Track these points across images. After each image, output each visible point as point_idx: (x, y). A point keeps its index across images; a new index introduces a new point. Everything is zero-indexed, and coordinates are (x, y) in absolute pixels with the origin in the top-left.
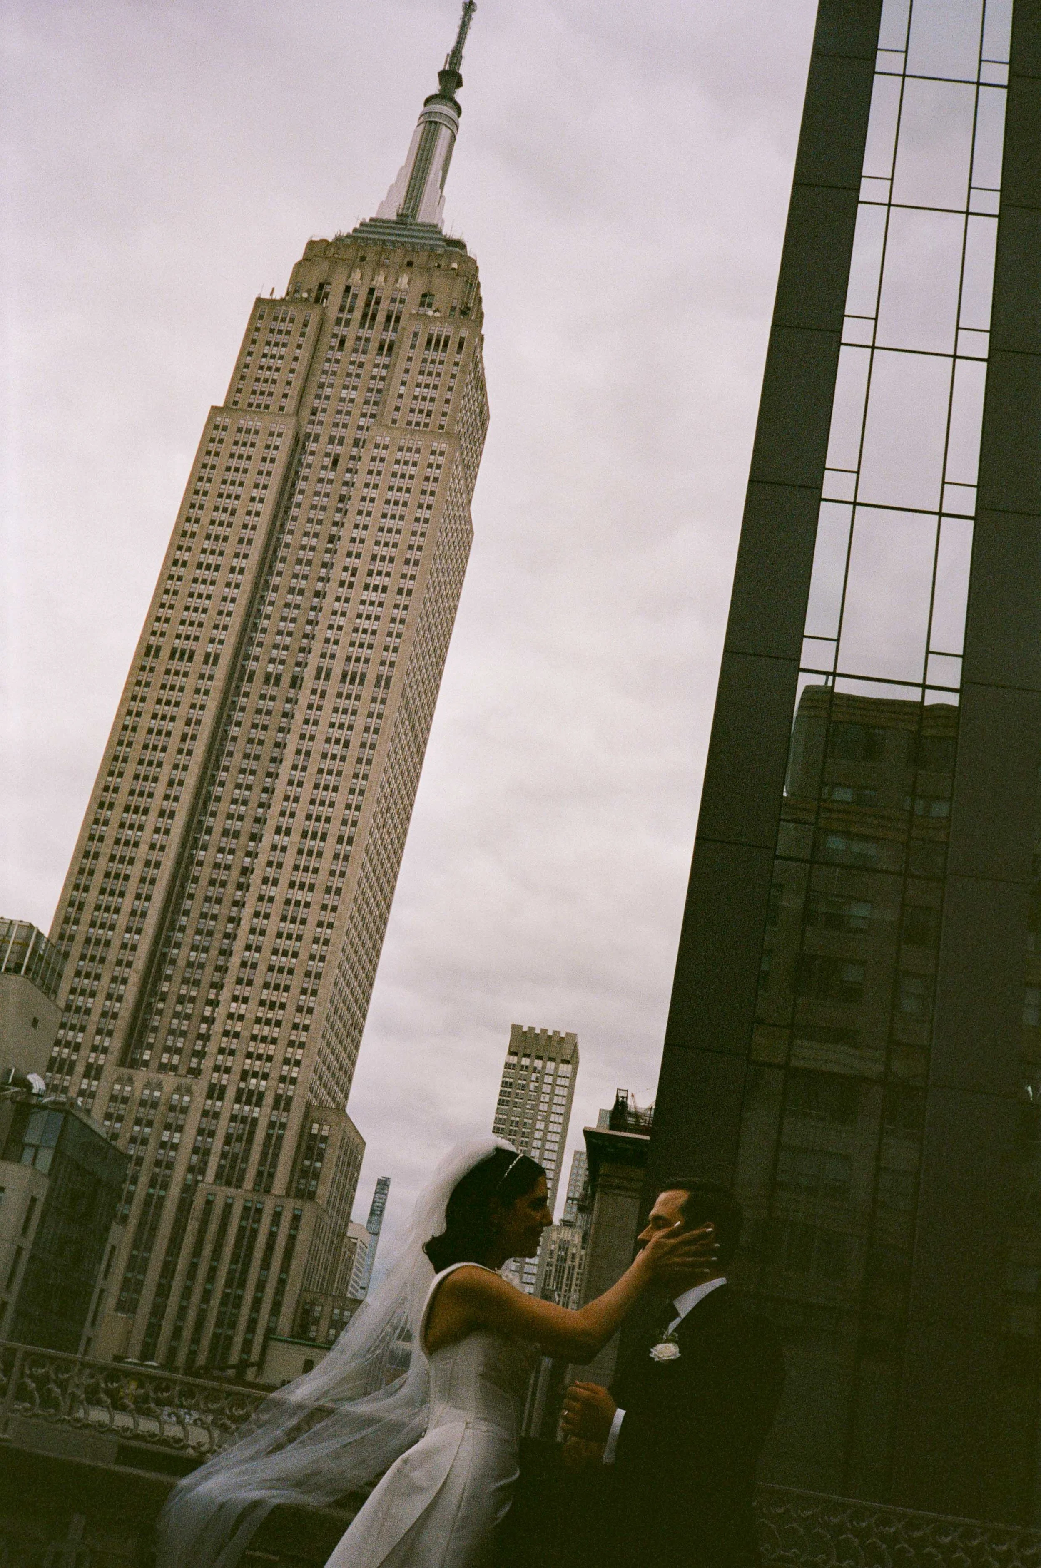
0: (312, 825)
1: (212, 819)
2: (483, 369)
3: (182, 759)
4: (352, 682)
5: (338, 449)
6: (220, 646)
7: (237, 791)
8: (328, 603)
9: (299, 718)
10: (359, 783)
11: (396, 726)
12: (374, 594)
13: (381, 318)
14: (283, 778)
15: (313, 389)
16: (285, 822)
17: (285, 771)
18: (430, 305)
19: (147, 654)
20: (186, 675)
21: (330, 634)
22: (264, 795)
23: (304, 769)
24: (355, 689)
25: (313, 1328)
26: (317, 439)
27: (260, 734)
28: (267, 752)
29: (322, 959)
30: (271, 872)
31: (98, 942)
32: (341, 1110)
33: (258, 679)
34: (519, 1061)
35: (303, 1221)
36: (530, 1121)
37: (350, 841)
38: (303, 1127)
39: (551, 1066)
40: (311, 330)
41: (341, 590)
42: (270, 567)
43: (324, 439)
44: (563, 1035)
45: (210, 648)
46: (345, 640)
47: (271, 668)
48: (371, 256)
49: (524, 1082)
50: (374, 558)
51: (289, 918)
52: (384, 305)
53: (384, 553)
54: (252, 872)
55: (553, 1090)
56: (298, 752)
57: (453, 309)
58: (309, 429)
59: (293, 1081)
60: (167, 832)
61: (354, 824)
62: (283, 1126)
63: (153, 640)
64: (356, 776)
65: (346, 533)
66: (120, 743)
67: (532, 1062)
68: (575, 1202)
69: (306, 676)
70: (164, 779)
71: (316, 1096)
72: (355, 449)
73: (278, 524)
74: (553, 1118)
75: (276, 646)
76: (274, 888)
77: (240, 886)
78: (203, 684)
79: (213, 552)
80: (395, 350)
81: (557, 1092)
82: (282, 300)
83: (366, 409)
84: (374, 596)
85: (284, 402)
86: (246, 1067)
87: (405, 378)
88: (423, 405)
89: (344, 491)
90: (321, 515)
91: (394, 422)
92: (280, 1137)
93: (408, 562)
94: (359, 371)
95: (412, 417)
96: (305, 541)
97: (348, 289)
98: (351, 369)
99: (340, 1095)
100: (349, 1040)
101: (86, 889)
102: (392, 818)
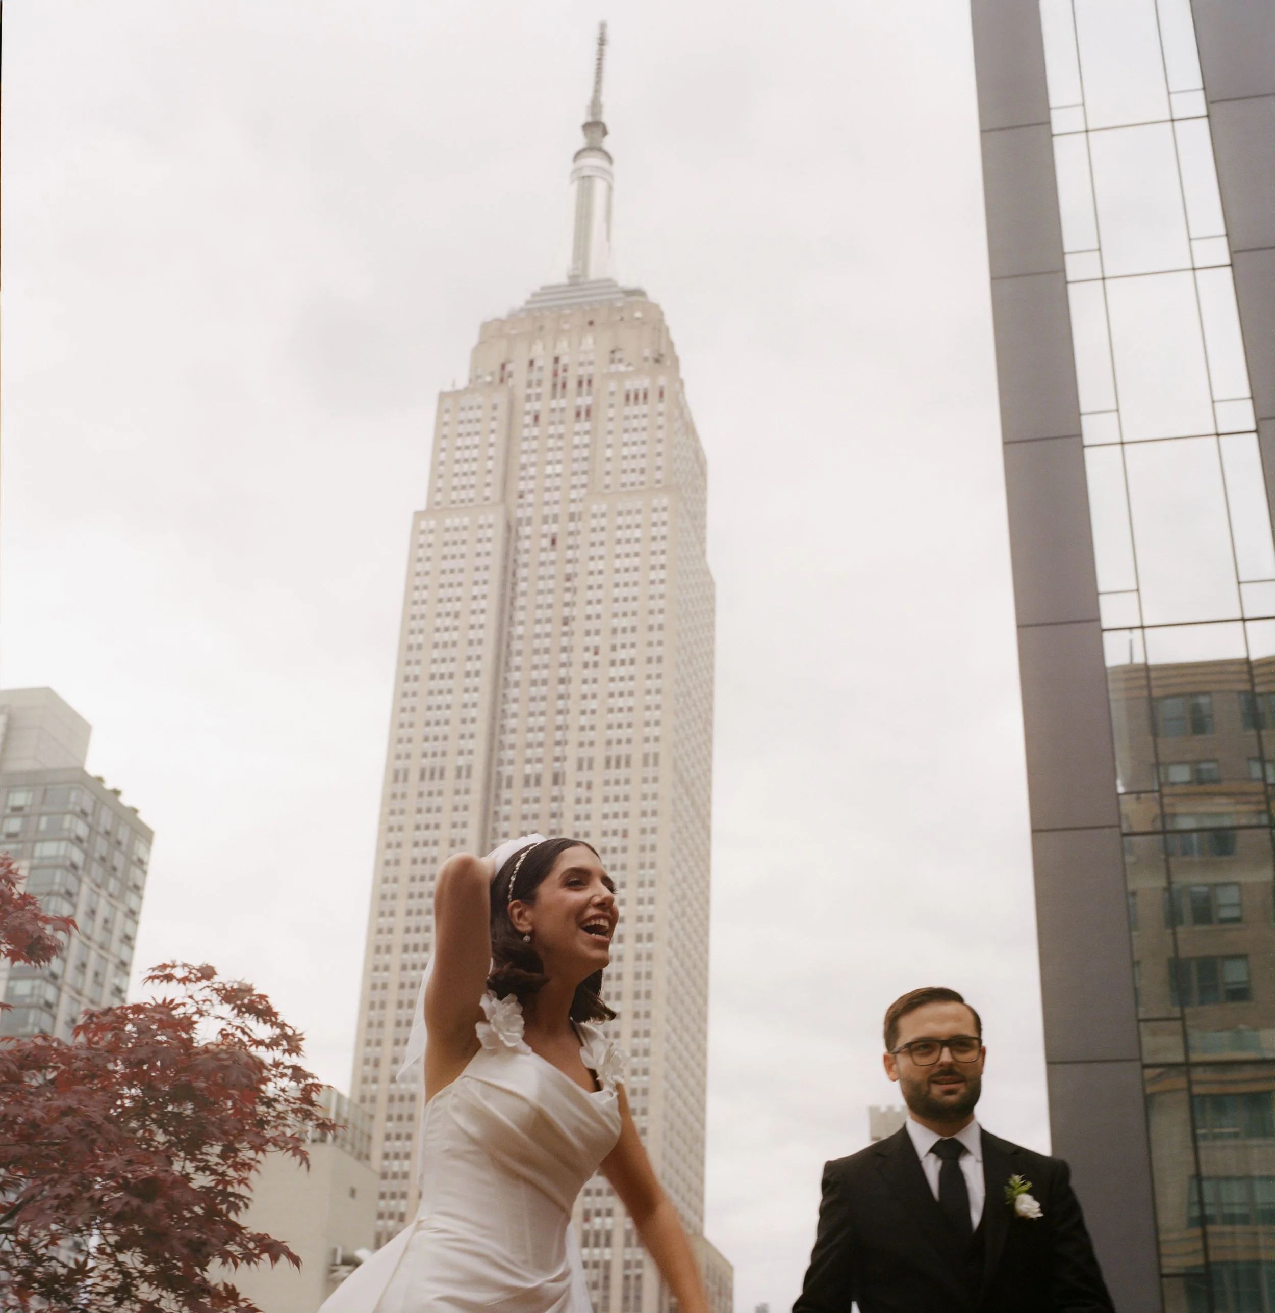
2: (690, 413)
4: (618, 766)
5: (555, 528)
6: (470, 757)
8: (576, 689)
10: (648, 874)
11: (674, 804)
12: (623, 668)
13: (572, 385)
15: (515, 472)
18: (620, 361)
19: (396, 778)
20: (440, 793)
21: (584, 720)
24: (622, 773)
26: (529, 521)
29: (646, 1072)
32: (699, 1236)
33: (518, 782)
37: (649, 938)
40: (501, 413)
41: (586, 671)
42: (507, 664)
43: (537, 521)
46: (600, 723)
47: (528, 769)
48: (548, 324)
50: (614, 631)
52: (573, 371)
53: (624, 625)
57: (645, 359)
58: (519, 513)
62: (639, 1265)
63: (400, 764)
64: (642, 866)
65: (579, 612)
66: (385, 880)
69: (567, 770)
72: (572, 524)
73: (507, 616)
75: (530, 745)
78: (460, 800)
79: (444, 660)
80: (592, 414)
82: (466, 389)
83: (575, 480)
84: (623, 671)
85: (487, 492)
86: (588, 1207)
87: (610, 439)
88: (634, 464)
89: (569, 569)
90: (550, 599)
91: (607, 487)
92: (639, 1277)
93: (651, 628)
94: (560, 443)
95: (624, 478)
96: (538, 629)
97: (531, 363)
98: (551, 443)
99: (695, 1219)
100: (693, 1156)
101: (379, 1043)
102: (690, 905)
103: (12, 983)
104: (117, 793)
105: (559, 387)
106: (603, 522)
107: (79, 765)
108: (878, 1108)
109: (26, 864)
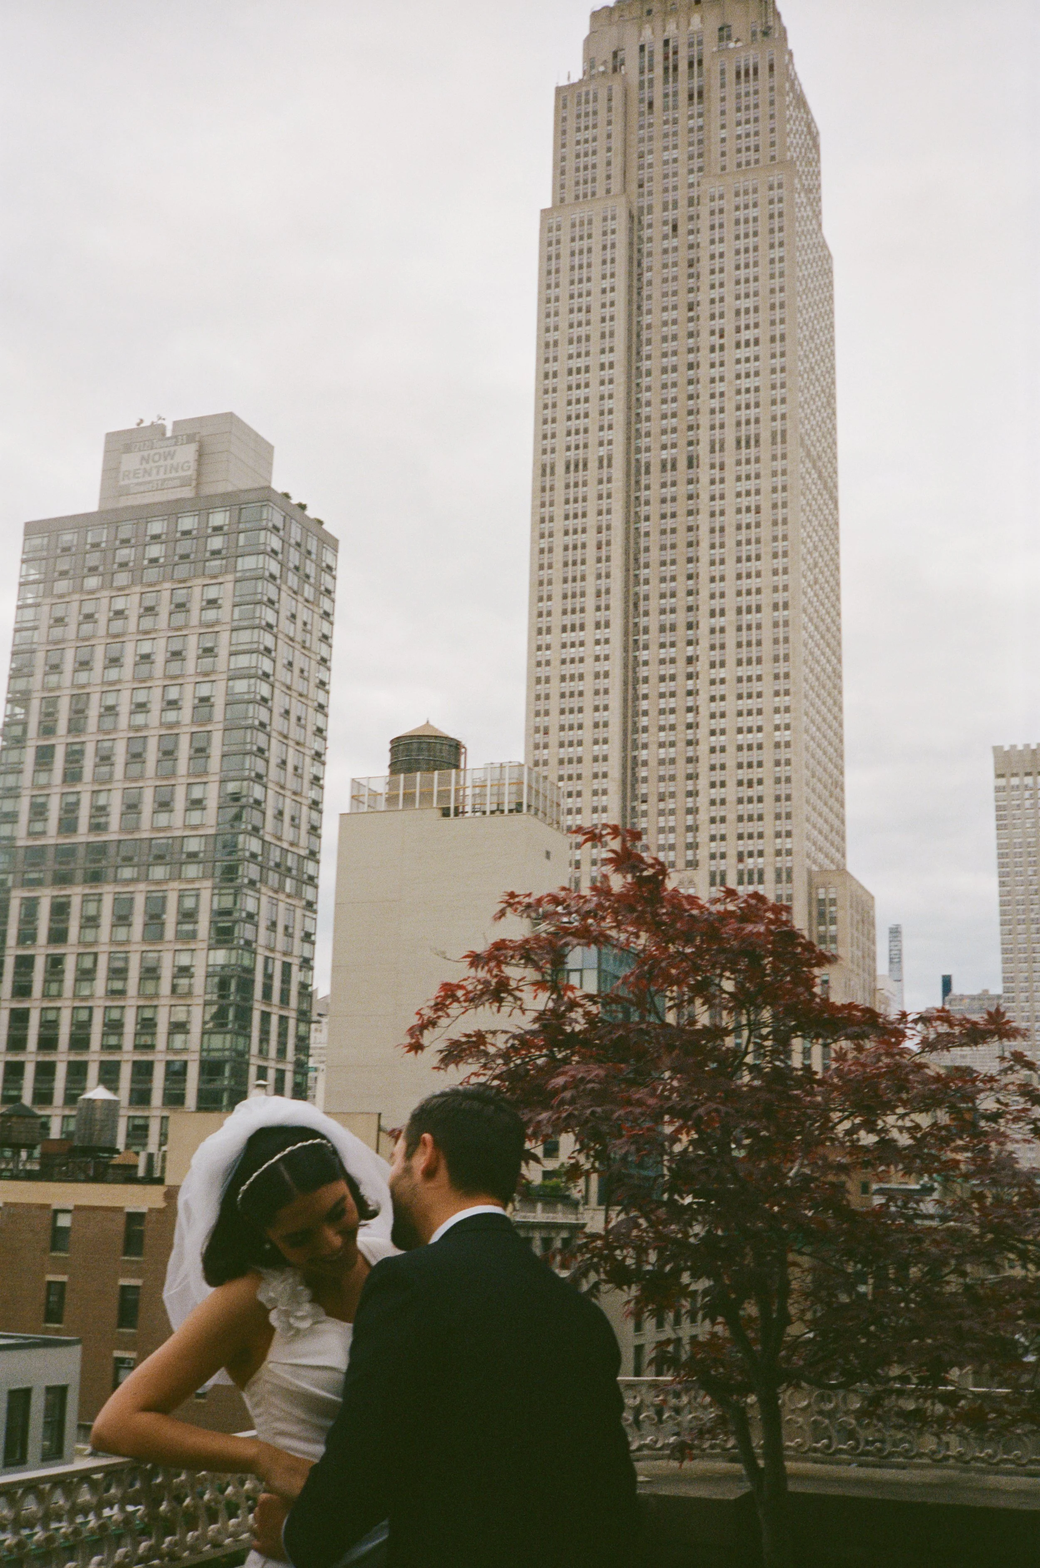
0: (744, 601)
1: (646, 619)
2: (800, 85)
3: (603, 567)
4: (748, 446)
5: (675, 214)
6: (610, 447)
7: (663, 585)
8: (705, 372)
9: (704, 497)
10: (781, 545)
11: (803, 478)
12: (748, 350)
13: (683, 66)
14: (704, 560)
15: (634, 161)
16: (717, 604)
17: (704, 553)
18: (729, 37)
19: (544, 474)
20: (585, 484)
21: (714, 403)
22: (691, 582)
23: (722, 546)
24: (753, 452)
26: (650, 210)
27: (670, 523)
28: (683, 537)
29: (788, 727)
30: (716, 655)
31: (571, 761)
32: (842, 871)
33: (655, 468)
34: (1008, 782)
35: (832, 986)
36: (1033, 839)
37: (786, 606)
38: (810, 894)
40: (617, 103)
41: (713, 355)
42: (638, 353)
43: (658, 208)
46: (730, 407)
47: (665, 454)
48: (657, 7)
50: (738, 313)
51: (745, 695)
52: (683, 53)
53: (747, 306)
54: (698, 660)
56: (713, 530)
57: (754, 34)
58: (641, 202)
59: (789, 852)
60: (608, 641)
61: (786, 588)
63: (548, 458)
64: (775, 539)
65: (704, 296)
66: (541, 567)
67: (1023, 780)
69: (701, 453)
70: (591, 591)
71: (815, 862)
72: (691, 209)
73: (635, 307)
75: (664, 432)
76: (723, 670)
77: (690, 676)
78: (604, 488)
79: (579, 355)
80: (705, 95)
82: (581, 81)
83: (691, 164)
85: (609, 184)
86: (741, 849)
88: (749, 142)
89: (692, 255)
90: (675, 286)
91: (724, 168)
93: (773, 307)
94: (675, 128)
95: (740, 158)
96: (665, 316)
97: (643, 48)
98: (667, 128)
99: (838, 856)
100: (833, 800)
101: (547, 713)
102: (822, 572)
103: (231, 683)
104: (302, 507)
106: (722, 203)
107: (265, 484)
108: (1001, 747)
109: (230, 577)
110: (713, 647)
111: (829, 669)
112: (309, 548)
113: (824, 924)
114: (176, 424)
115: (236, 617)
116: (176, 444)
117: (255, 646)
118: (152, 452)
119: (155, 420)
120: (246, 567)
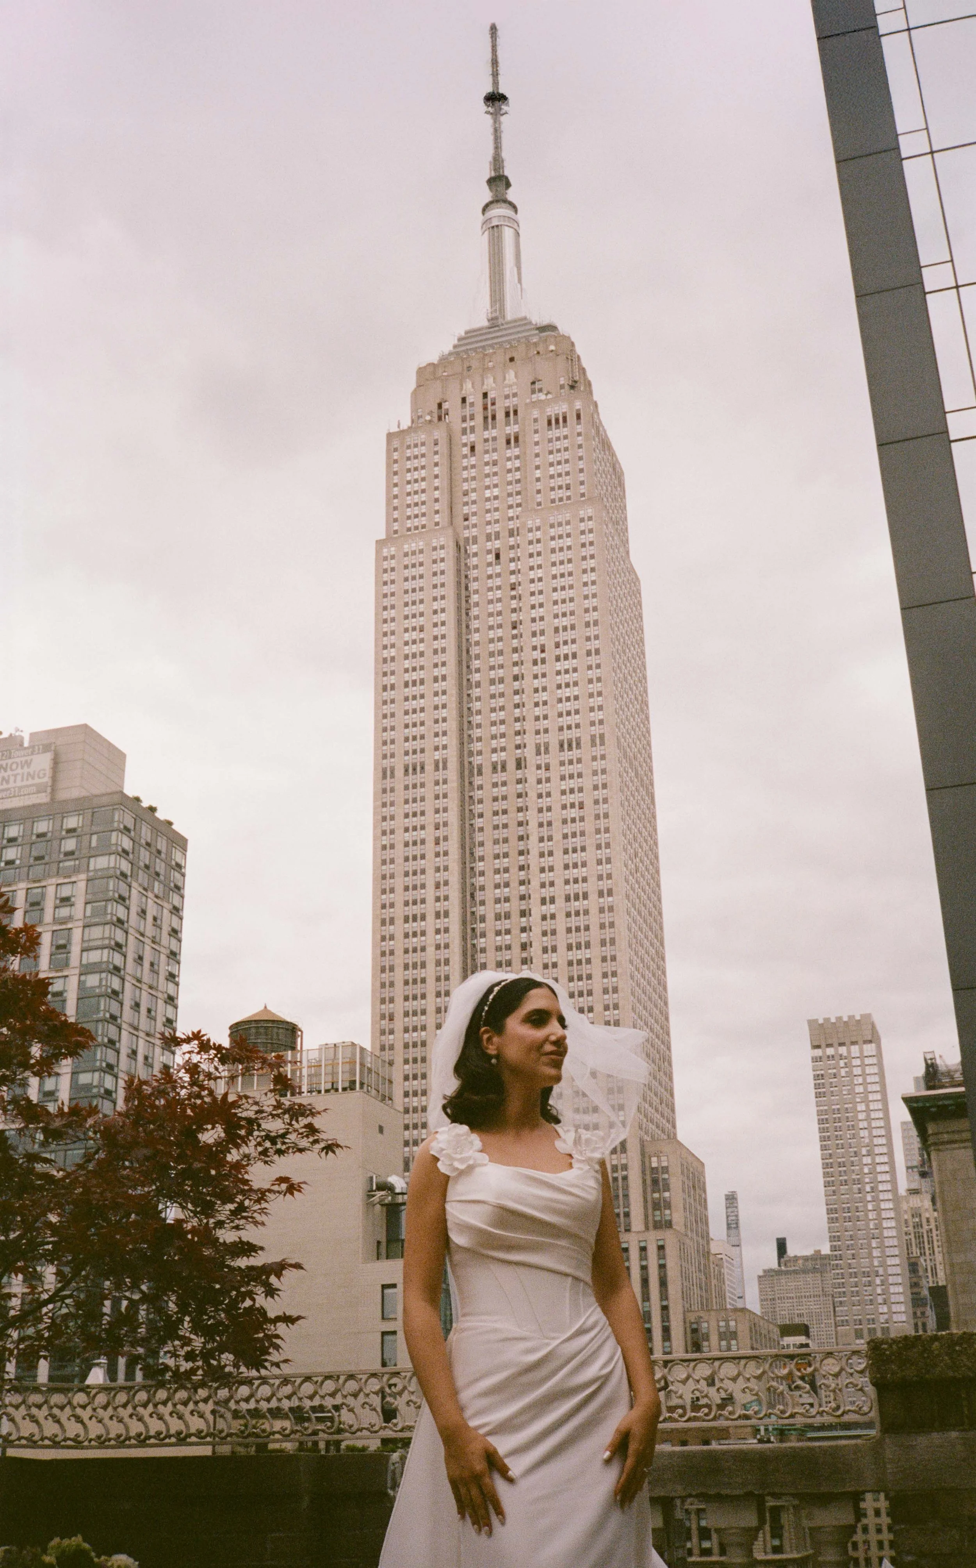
0: (571, 889)
1: (482, 908)
2: (605, 431)
3: (440, 861)
4: (570, 748)
5: (497, 544)
6: (445, 752)
7: (497, 876)
8: (528, 683)
9: (532, 795)
10: (603, 837)
11: (620, 776)
12: (566, 662)
13: (500, 416)
14: (534, 852)
15: (460, 499)
16: (547, 892)
17: (533, 844)
18: (540, 390)
19: (384, 776)
20: (423, 785)
21: (538, 711)
22: (522, 873)
23: (550, 839)
24: (575, 754)
25: (705, 1344)
26: (475, 540)
27: (502, 819)
28: (513, 832)
29: (616, 1007)
30: (547, 941)
31: (415, 1045)
32: (672, 1137)
33: (487, 769)
34: (824, 1052)
35: (668, 1250)
36: (851, 1105)
37: (610, 893)
38: (643, 1163)
39: (855, 1049)
40: (443, 447)
41: (535, 668)
42: (468, 667)
43: (482, 539)
44: (858, 1018)
45: (437, 755)
46: (552, 714)
47: (495, 757)
48: (475, 364)
49: (834, 1071)
50: (556, 630)
51: (576, 977)
52: (500, 404)
53: (564, 624)
54: (531, 946)
55: (863, 1071)
56: (541, 825)
57: (562, 387)
58: (466, 534)
60: (447, 930)
61: (609, 876)
62: (625, 1167)
63: (386, 763)
64: (598, 831)
65: (525, 616)
66: (383, 862)
67: (837, 1050)
68: (915, 1170)
69: (527, 756)
70: (430, 883)
71: (646, 1132)
72: (512, 539)
73: (464, 626)
74: (871, 1097)
75: (494, 737)
76: (554, 955)
77: (524, 961)
78: (440, 789)
79: (414, 669)
80: (520, 440)
81: (867, 1072)
82: (410, 428)
83: (510, 501)
84: (567, 665)
85: (437, 518)
87: (538, 462)
88: (560, 481)
89: (513, 579)
90: (499, 607)
91: (539, 504)
92: (625, 1178)
93: (587, 625)
94: (495, 469)
95: (553, 495)
96: (491, 634)
97: (464, 400)
98: (487, 469)
99: (668, 1126)
100: (662, 1073)
101: (392, 1000)
102: (642, 861)
103: (83, 978)
104: (152, 809)
105: (490, 419)
106: (539, 534)
107: (119, 789)
108: (816, 1021)
109: (83, 876)
110: (544, 934)
111: (652, 951)
112: (159, 847)
113: (659, 1191)
114: (31, 734)
115: (88, 913)
116: (32, 754)
117: (106, 942)
118: (10, 761)
119: (13, 732)
120: (98, 867)
